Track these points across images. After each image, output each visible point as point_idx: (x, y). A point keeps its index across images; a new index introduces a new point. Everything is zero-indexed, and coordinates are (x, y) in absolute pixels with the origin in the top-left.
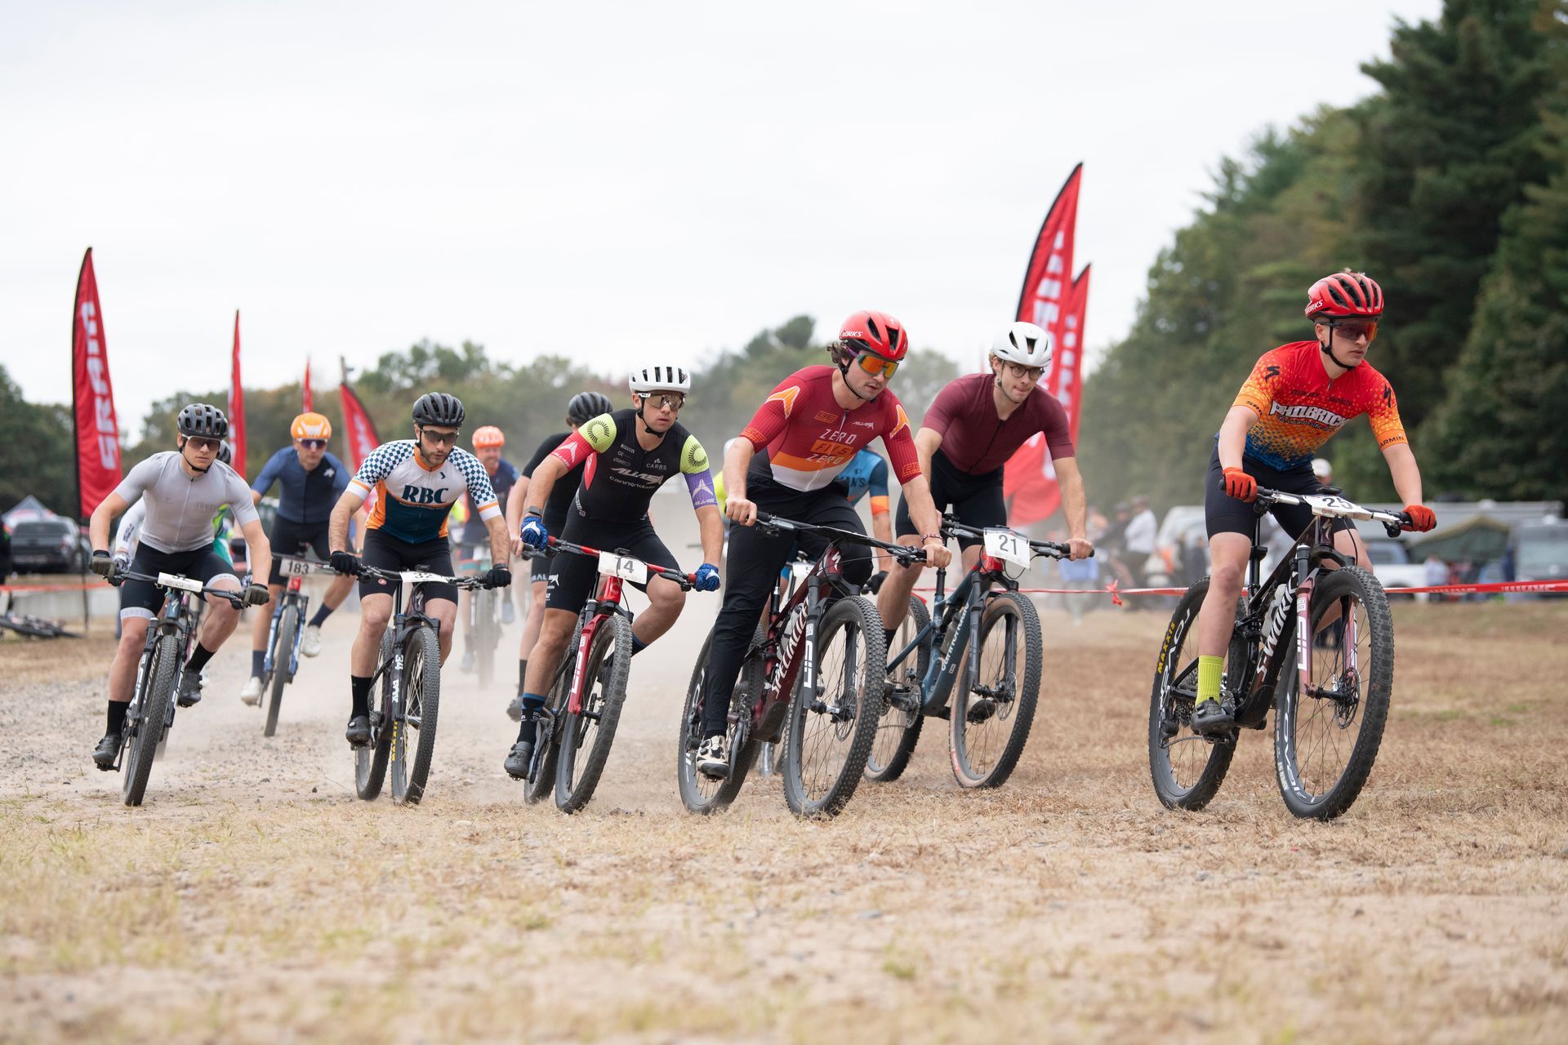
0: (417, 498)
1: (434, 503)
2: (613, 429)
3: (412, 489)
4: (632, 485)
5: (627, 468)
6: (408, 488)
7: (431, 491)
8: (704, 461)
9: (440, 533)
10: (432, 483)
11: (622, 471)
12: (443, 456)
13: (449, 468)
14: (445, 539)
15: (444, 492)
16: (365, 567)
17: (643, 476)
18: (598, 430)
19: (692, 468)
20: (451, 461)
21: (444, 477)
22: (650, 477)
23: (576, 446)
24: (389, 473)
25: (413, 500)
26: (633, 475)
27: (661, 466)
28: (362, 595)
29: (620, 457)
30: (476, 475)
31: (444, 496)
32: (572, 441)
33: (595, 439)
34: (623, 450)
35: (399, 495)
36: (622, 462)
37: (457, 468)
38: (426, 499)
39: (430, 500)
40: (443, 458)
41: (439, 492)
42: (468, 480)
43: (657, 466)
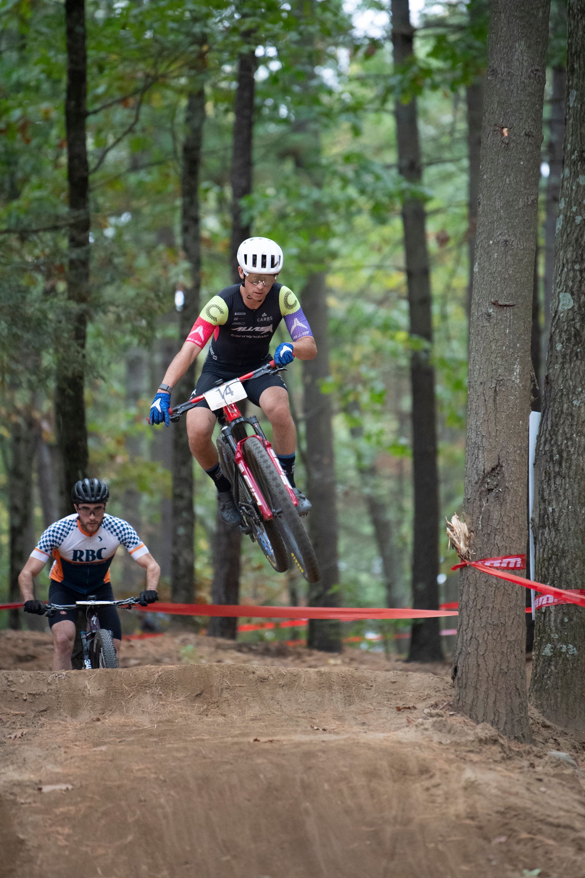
0: (84, 558)
1: (97, 560)
2: (224, 306)
3: (79, 552)
4: (250, 337)
5: (243, 326)
6: (75, 552)
7: (93, 552)
8: (295, 304)
9: (105, 580)
10: (94, 545)
11: (240, 329)
12: (99, 524)
13: (103, 532)
14: (109, 584)
15: (103, 552)
16: (50, 606)
17: (257, 329)
18: (214, 312)
19: (290, 311)
20: (104, 527)
21: (101, 539)
22: (262, 328)
23: (202, 329)
24: (60, 544)
25: (81, 560)
26: (249, 330)
27: (268, 318)
28: (51, 625)
29: (236, 321)
30: (121, 528)
31: (104, 554)
32: (198, 326)
33: (215, 319)
34: (237, 316)
35: (70, 557)
36: (239, 323)
37: (109, 531)
38: (91, 558)
39: (94, 558)
40: (96, 526)
41: (100, 551)
42: (119, 539)
43: (265, 319)
